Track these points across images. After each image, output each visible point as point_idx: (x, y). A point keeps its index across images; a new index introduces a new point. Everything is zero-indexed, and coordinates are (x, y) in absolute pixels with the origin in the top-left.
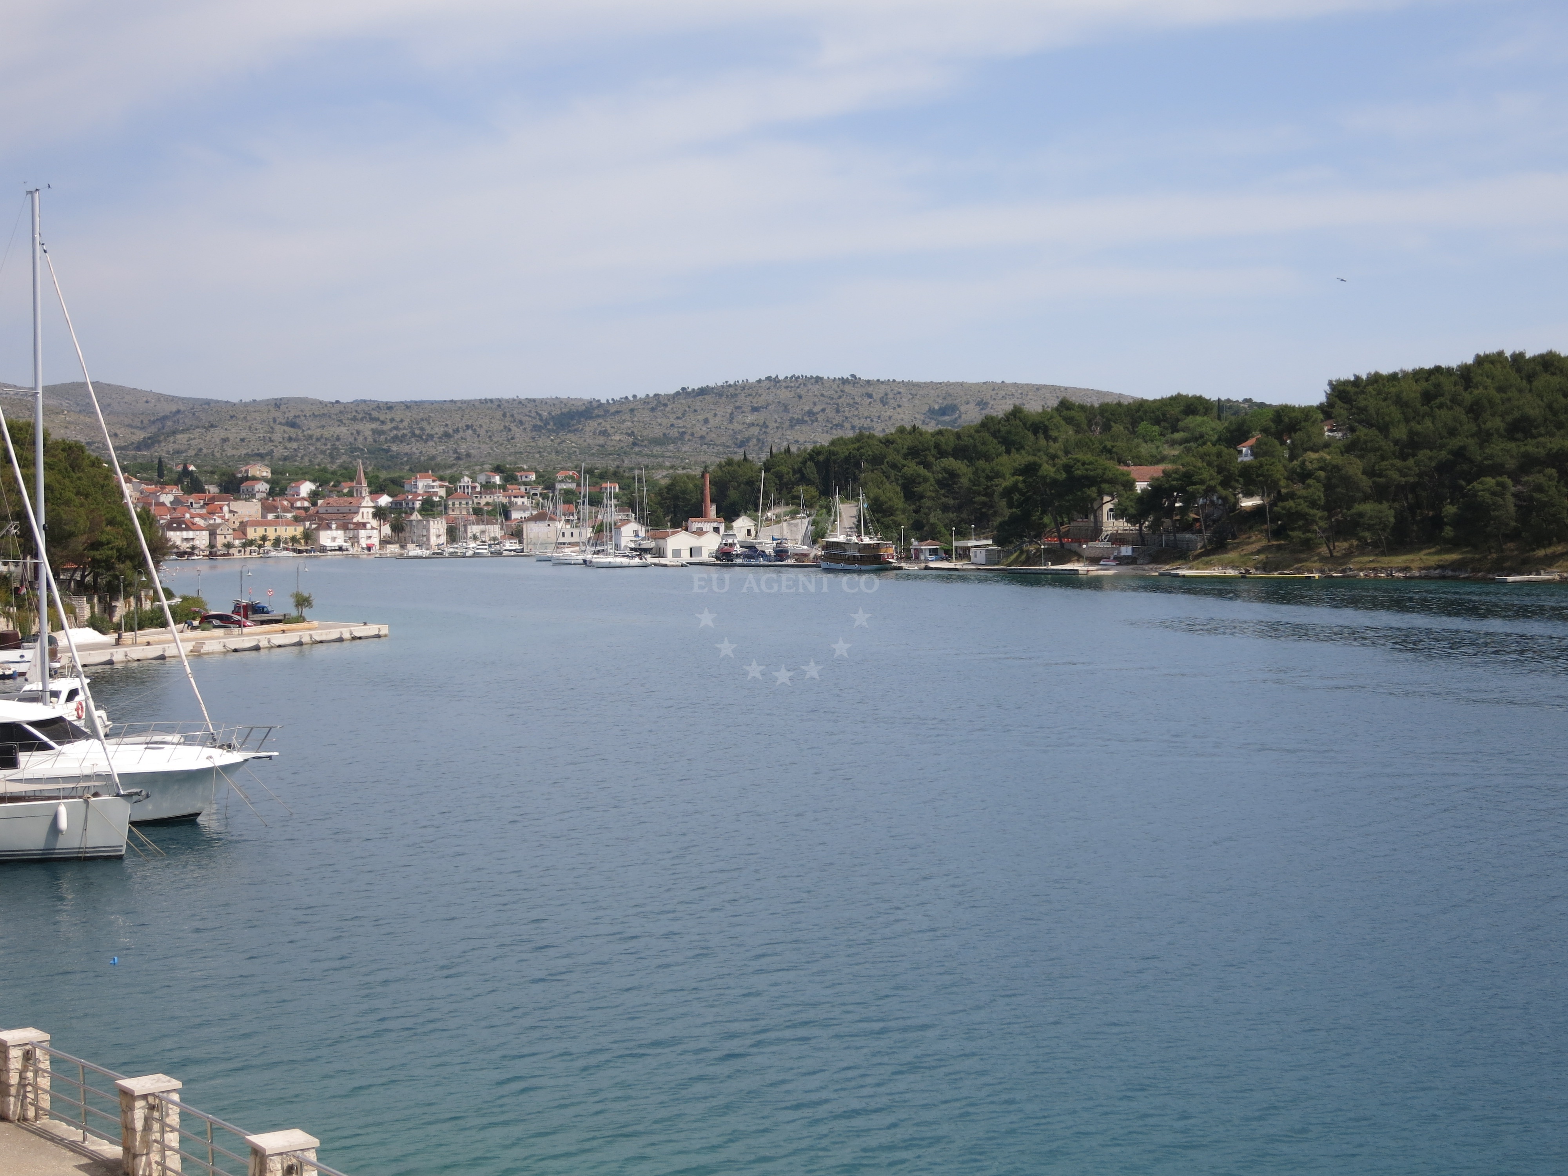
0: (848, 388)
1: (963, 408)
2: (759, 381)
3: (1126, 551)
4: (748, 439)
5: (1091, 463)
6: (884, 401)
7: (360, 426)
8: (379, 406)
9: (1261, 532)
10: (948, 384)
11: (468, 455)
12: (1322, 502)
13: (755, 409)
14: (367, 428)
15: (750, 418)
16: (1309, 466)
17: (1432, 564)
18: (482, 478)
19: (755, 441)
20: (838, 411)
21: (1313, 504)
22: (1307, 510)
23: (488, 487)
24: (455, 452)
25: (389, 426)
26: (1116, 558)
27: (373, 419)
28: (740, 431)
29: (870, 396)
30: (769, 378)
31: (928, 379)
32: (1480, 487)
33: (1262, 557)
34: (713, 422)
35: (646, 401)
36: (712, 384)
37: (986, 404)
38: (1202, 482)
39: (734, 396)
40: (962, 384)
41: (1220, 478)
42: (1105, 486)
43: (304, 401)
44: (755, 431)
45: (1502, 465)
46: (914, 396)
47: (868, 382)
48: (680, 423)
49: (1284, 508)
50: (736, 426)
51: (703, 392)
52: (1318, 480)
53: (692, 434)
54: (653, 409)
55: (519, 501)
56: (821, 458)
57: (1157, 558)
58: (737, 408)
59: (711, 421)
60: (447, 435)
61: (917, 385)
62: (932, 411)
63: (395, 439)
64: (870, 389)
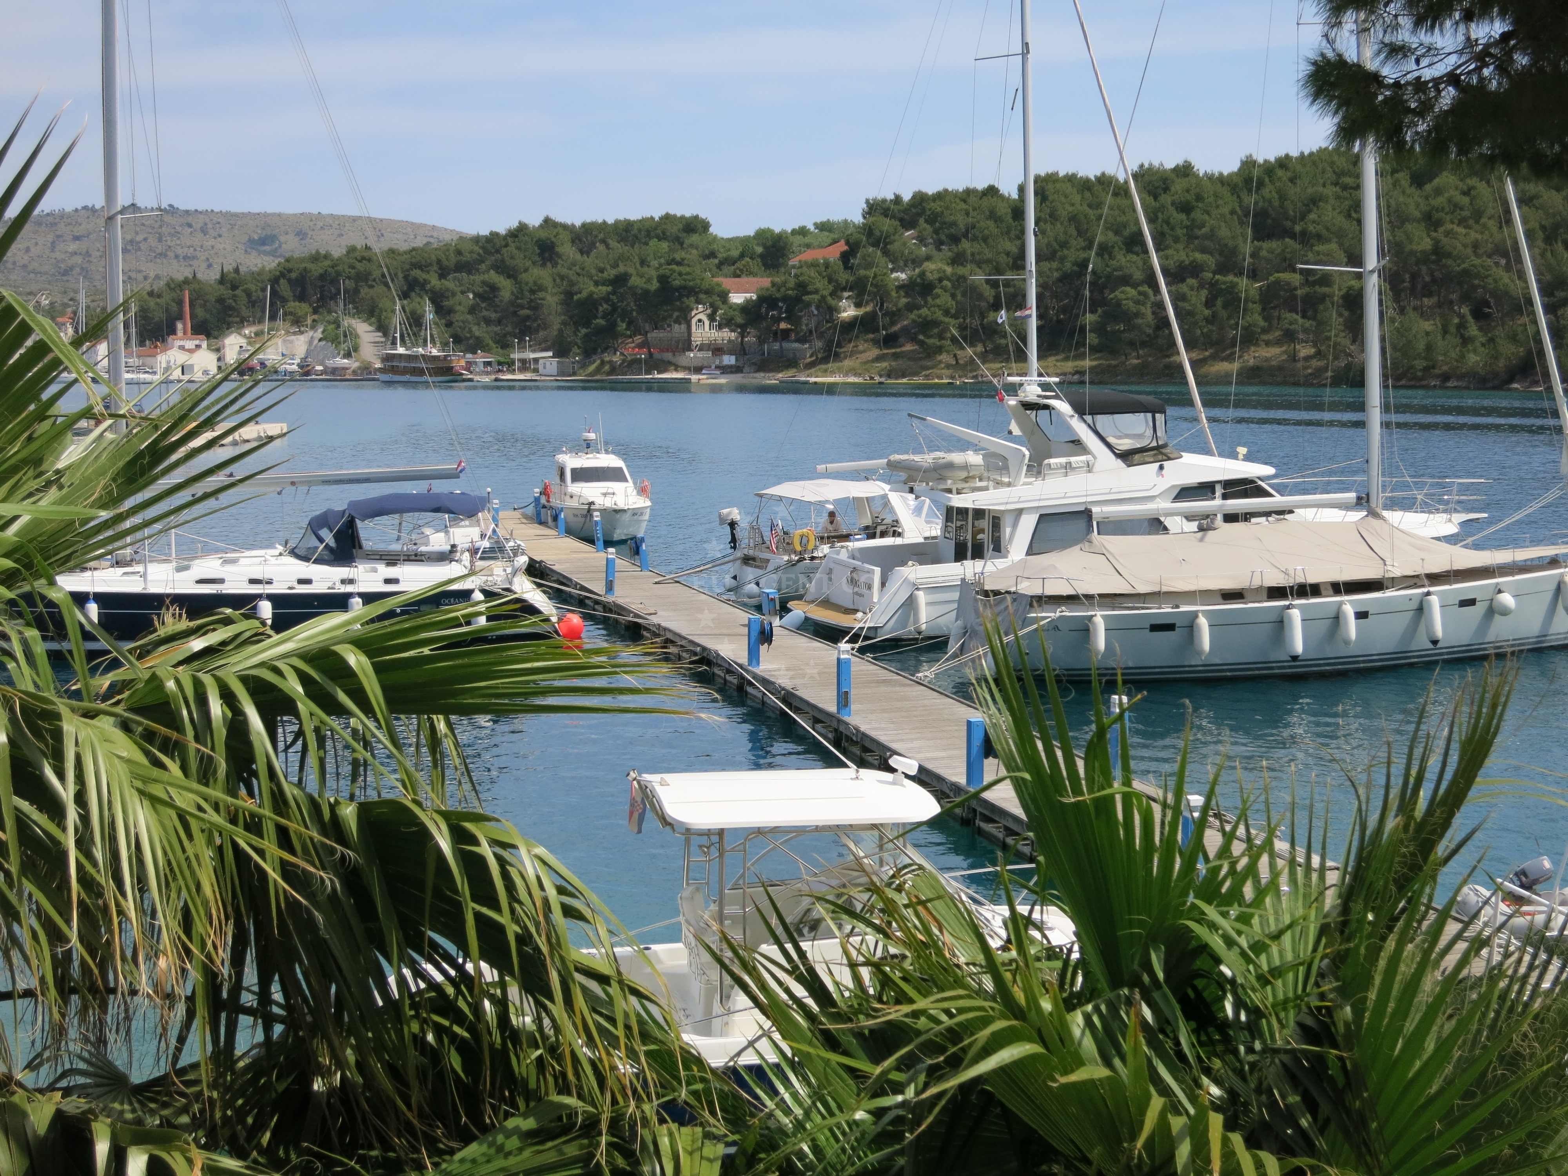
0: (167, 218)
1: (282, 238)
2: (76, 210)
3: (729, 360)
4: (72, 268)
5: (688, 274)
6: (204, 231)
9: (866, 341)
10: (266, 215)
12: (953, 311)
13: (76, 238)
15: (73, 247)
16: (930, 276)
17: (1070, 370)
19: (78, 270)
20: (160, 240)
21: (947, 312)
22: (943, 318)
26: (717, 367)
28: (63, 260)
29: (190, 225)
30: (85, 208)
31: (245, 210)
32: (1123, 296)
33: (885, 364)
34: (34, 251)
37: (305, 234)
38: (816, 292)
39: (54, 224)
40: (279, 215)
41: (831, 288)
42: (702, 296)
44: (78, 260)
45: (1131, 276)
46: (233, 226)
47: (187, 212)
49: (920, 316)
50: (58, 255)
52: (945, 289)
53: (14, 263)
56: (293, 275)
57: (763, 366)
58: (58, 237)
59: (33, 250)
61: (236, 215)
62: (251, 241)
64: (190, 219)
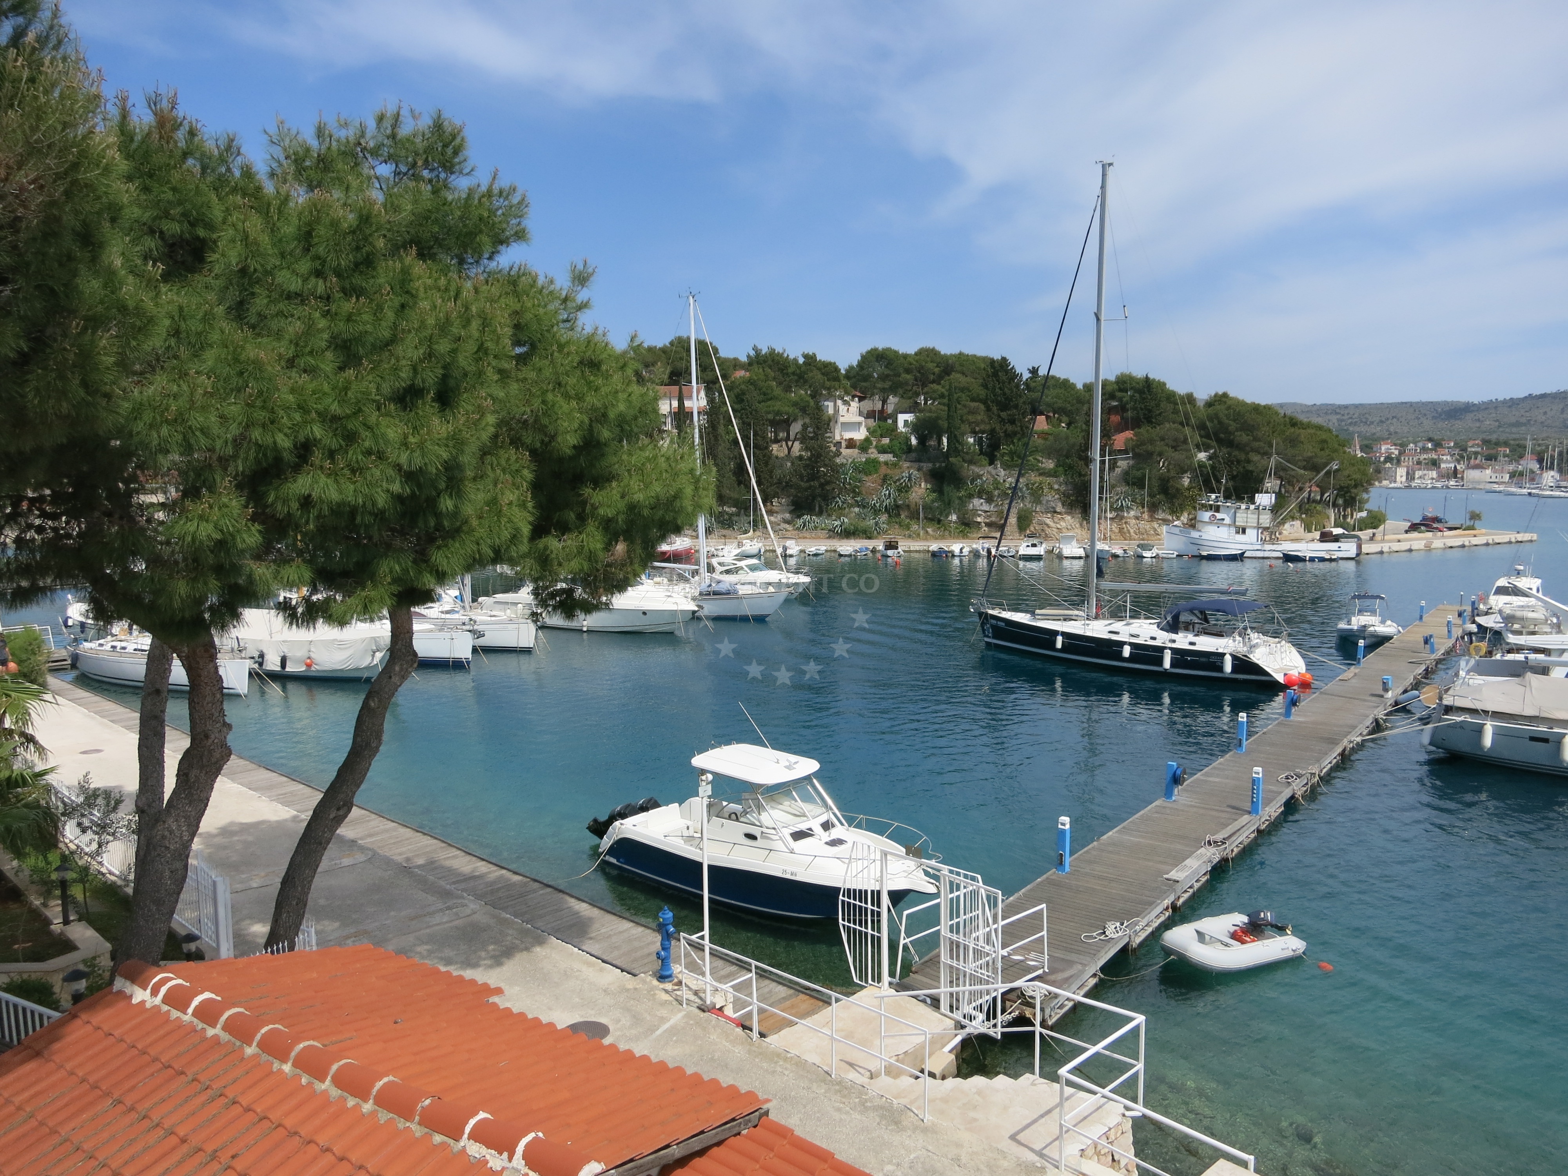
7: (1330, 417)
8: (1340, 407)
11: (1396, 433)
14: (1334, 418)
18: (1420, 444)
23: (1424, 450)
24: (1388, 430)
25: (1346, 417)
27: (1337, 413)
34: (1550, 414)
35: (1505, 402)
36: (1549, 392)
43: (1294, 404)
48: (1528, 414)
51: (1543, 396)
53: (1536, 421)
54: (1510, 407)
55: (1445, 458)
60: (1382, 422)
63: (1351, 424)
